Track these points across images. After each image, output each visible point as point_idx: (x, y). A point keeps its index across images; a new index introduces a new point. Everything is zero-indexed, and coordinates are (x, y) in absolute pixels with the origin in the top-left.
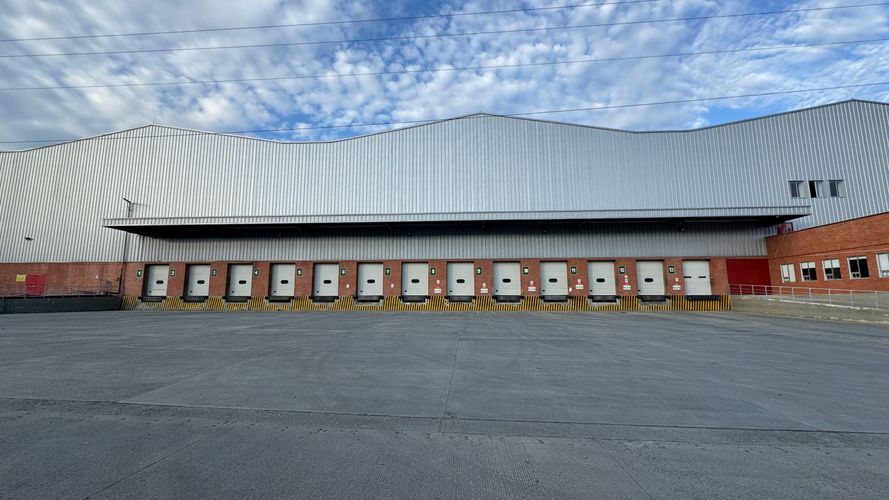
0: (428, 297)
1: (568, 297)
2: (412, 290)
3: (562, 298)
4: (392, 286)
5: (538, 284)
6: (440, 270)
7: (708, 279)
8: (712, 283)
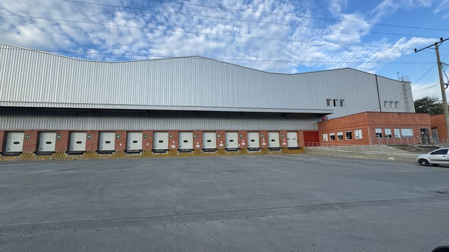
0: (168, 150)
1: (238, 149)
2: (159, 146)
3: (235, 149)
4: (148, 144)
5: (224, 143)
6: (175, 136)
7: (296, 140)
8: (298, 142)
